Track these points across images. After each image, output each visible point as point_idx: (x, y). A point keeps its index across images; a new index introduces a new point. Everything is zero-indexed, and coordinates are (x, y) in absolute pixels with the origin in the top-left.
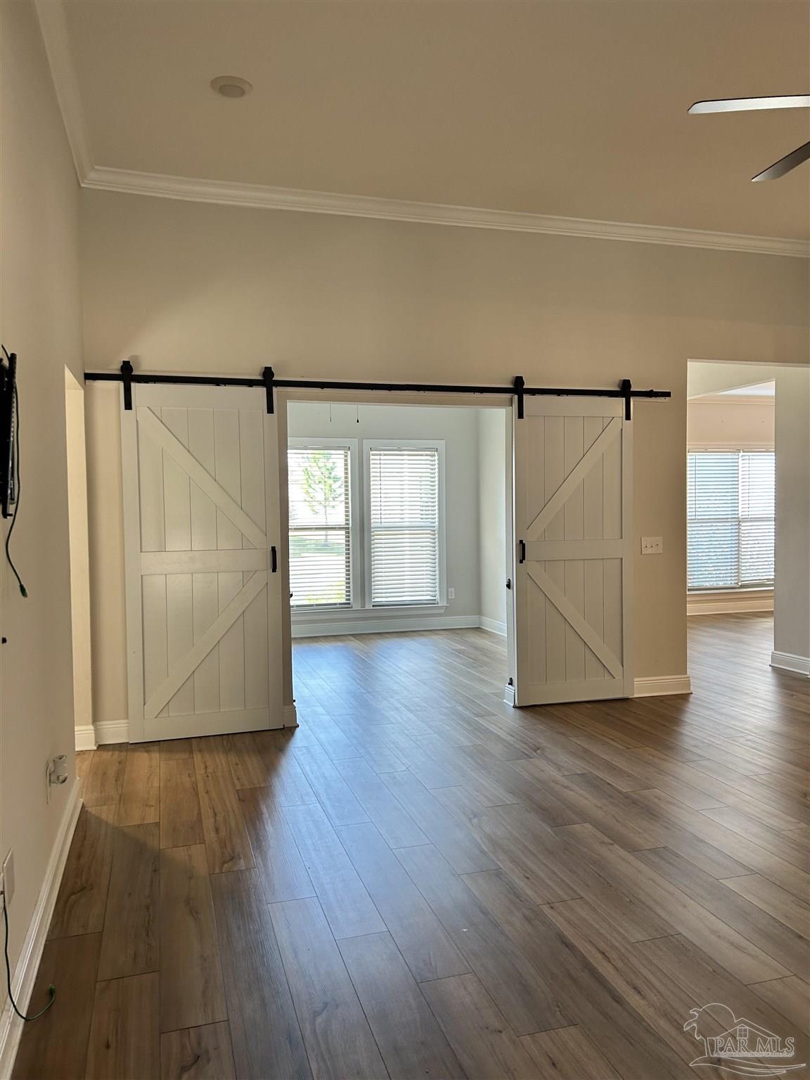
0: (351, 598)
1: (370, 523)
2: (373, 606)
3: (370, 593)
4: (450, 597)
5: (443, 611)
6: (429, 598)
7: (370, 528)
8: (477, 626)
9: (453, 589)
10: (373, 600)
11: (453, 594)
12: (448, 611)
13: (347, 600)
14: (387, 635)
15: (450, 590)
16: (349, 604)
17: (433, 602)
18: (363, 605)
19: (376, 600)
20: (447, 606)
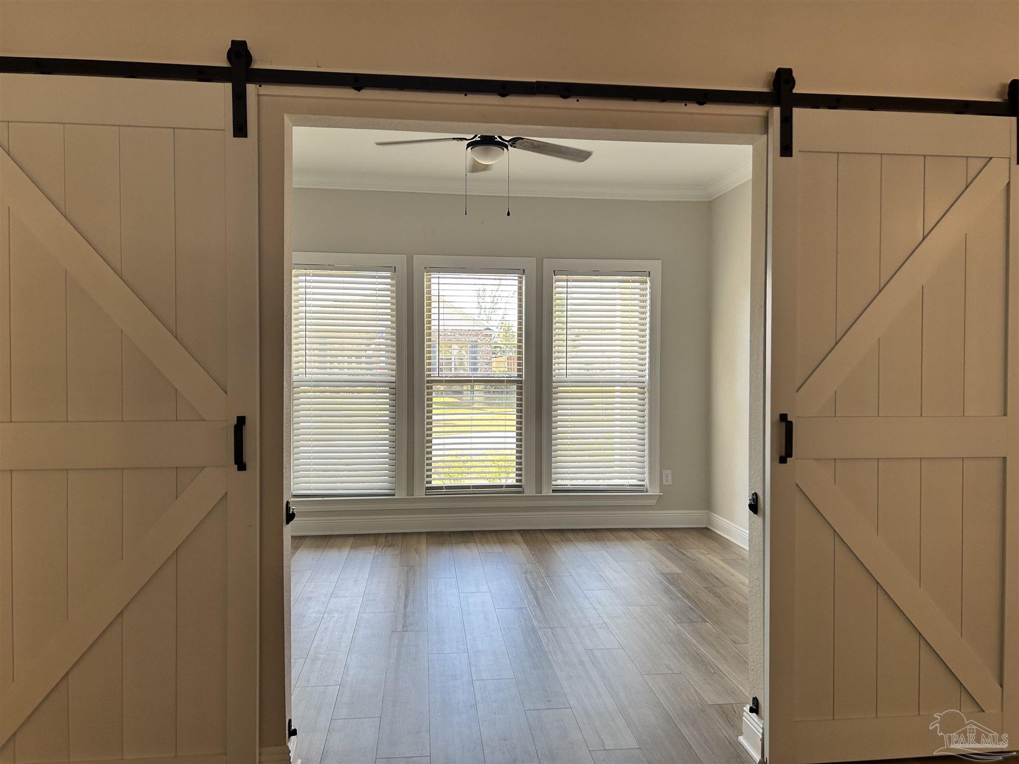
0: (523, 478)
1: (550, 375)
2: (554, 491)
3: (550, 473)
4: (665, 483)
5: (654, 502)
6: (635, 482)
7: (550, 381)
8: (704, 526)
9: (669, 472)
10: (554, 483)
11: (670, 478)
12: (661, 502)
13: (517, 481)
14: (571, 536)
15: (664, 472)
16: (520, 486)
17: (639, 488)
18: (539, 489)
19: (559, 482)
20: (660, 496)
